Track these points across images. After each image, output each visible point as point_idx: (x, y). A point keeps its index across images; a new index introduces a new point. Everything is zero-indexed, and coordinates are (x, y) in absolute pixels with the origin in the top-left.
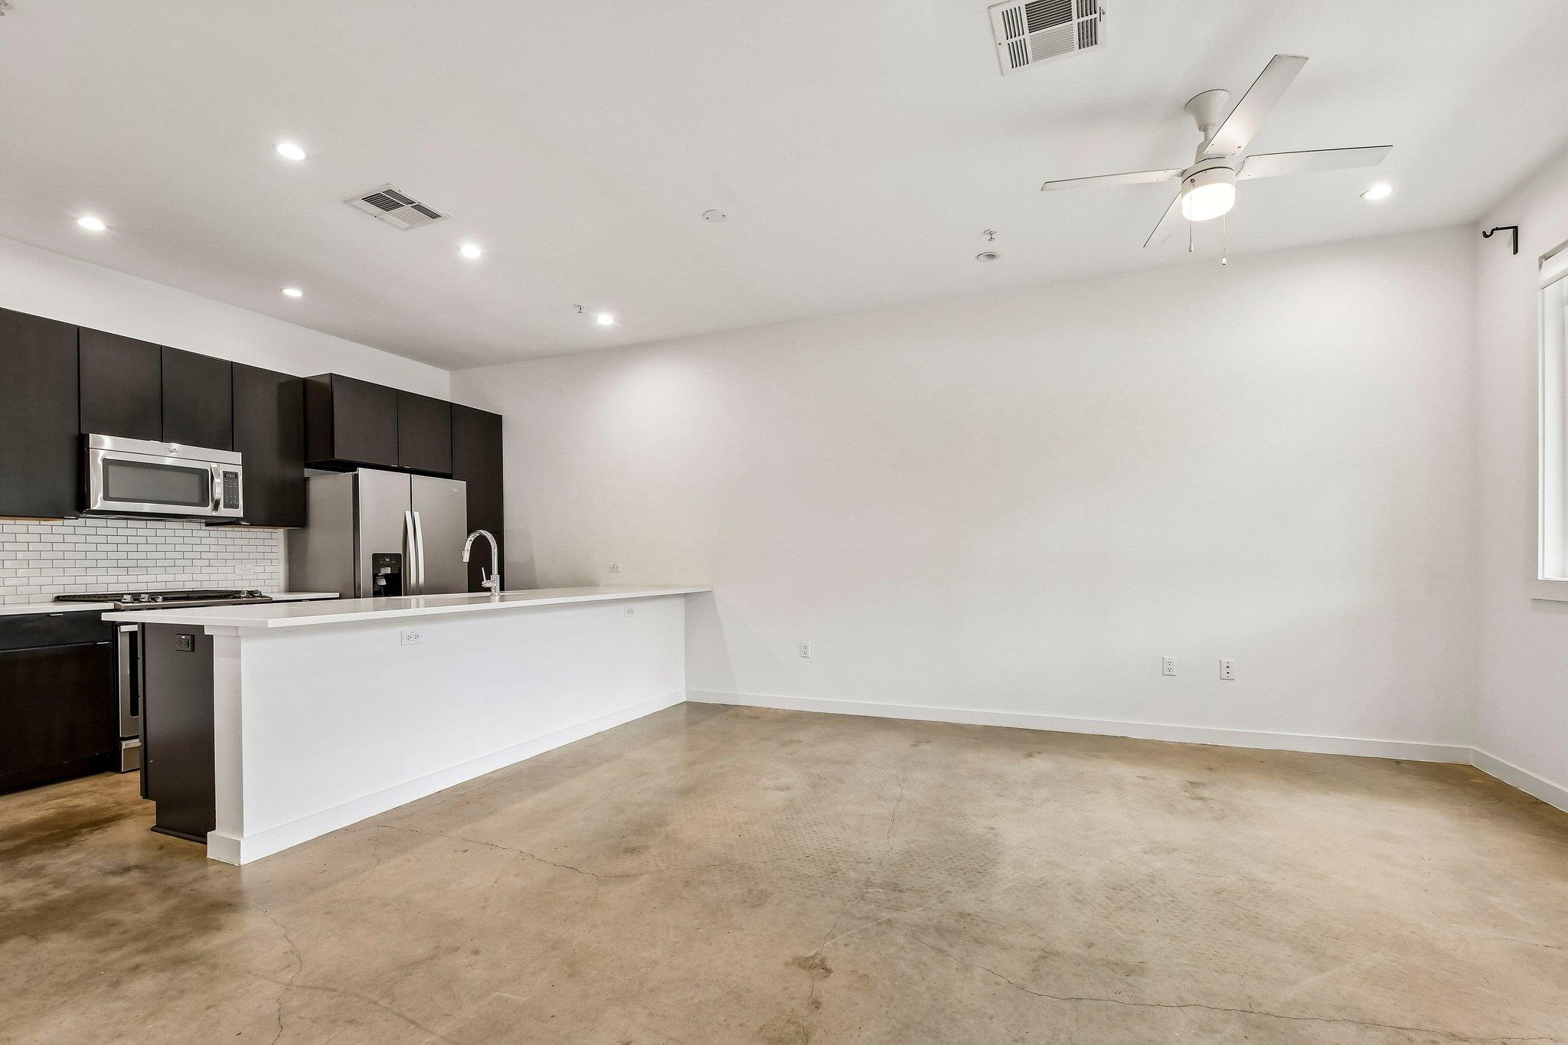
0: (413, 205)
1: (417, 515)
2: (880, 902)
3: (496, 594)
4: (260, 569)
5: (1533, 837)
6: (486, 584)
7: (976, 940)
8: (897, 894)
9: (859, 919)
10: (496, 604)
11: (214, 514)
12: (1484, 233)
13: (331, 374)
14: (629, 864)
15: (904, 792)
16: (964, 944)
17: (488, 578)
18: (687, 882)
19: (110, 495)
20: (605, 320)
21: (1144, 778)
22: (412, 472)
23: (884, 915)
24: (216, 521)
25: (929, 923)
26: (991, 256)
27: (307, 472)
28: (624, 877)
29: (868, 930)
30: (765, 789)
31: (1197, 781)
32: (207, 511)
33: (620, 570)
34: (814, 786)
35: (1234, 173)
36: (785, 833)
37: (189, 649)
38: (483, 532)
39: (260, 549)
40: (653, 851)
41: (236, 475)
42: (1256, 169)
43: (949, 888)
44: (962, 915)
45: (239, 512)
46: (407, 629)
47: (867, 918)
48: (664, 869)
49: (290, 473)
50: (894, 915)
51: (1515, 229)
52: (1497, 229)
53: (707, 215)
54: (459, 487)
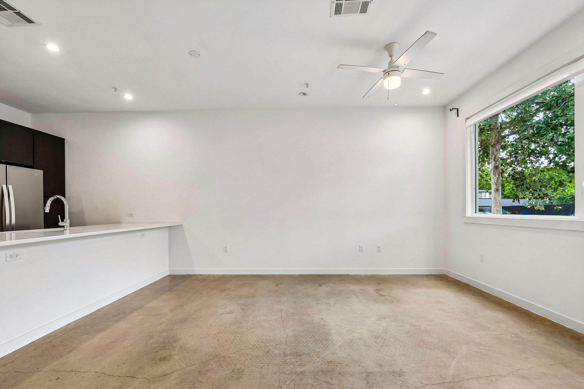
0: (15, 11)
1: (10, 187)
2: (294, 363)
3: (68, 229)
5: (473, 297)
6: (61, 224)
7: (340, 374)
8: (299, 358)
9: (289, 374)
10: (67, 235)
12: (450, 109)
14: (164, 367)
15: (282, 307)
16: (336, 377)
17: (62, 221)
18: (199, 372)
20: (128, 97)
21: (362, 290)
22: (6, 163)
23: (298, 369)
25: (318, 369)
26: (305, 94)
28: (164, 376)
29: (294, 379)
30: (221, 314)
31: (378, 289)
33: (134, 216)
34: (243, 309)
35: (401, 73)
36: (239, 335)
38: (58, 196)
40: (176, 357)
42: (407, 74)
43: (319, 350)
44: (329, 362)
46: (10, 252)
47: (292, 373)
48: (184, 367)
50: (302, 369)
51: (458, 109)
52: (453, 109)
53: (191, 53)
54: (39, 174)
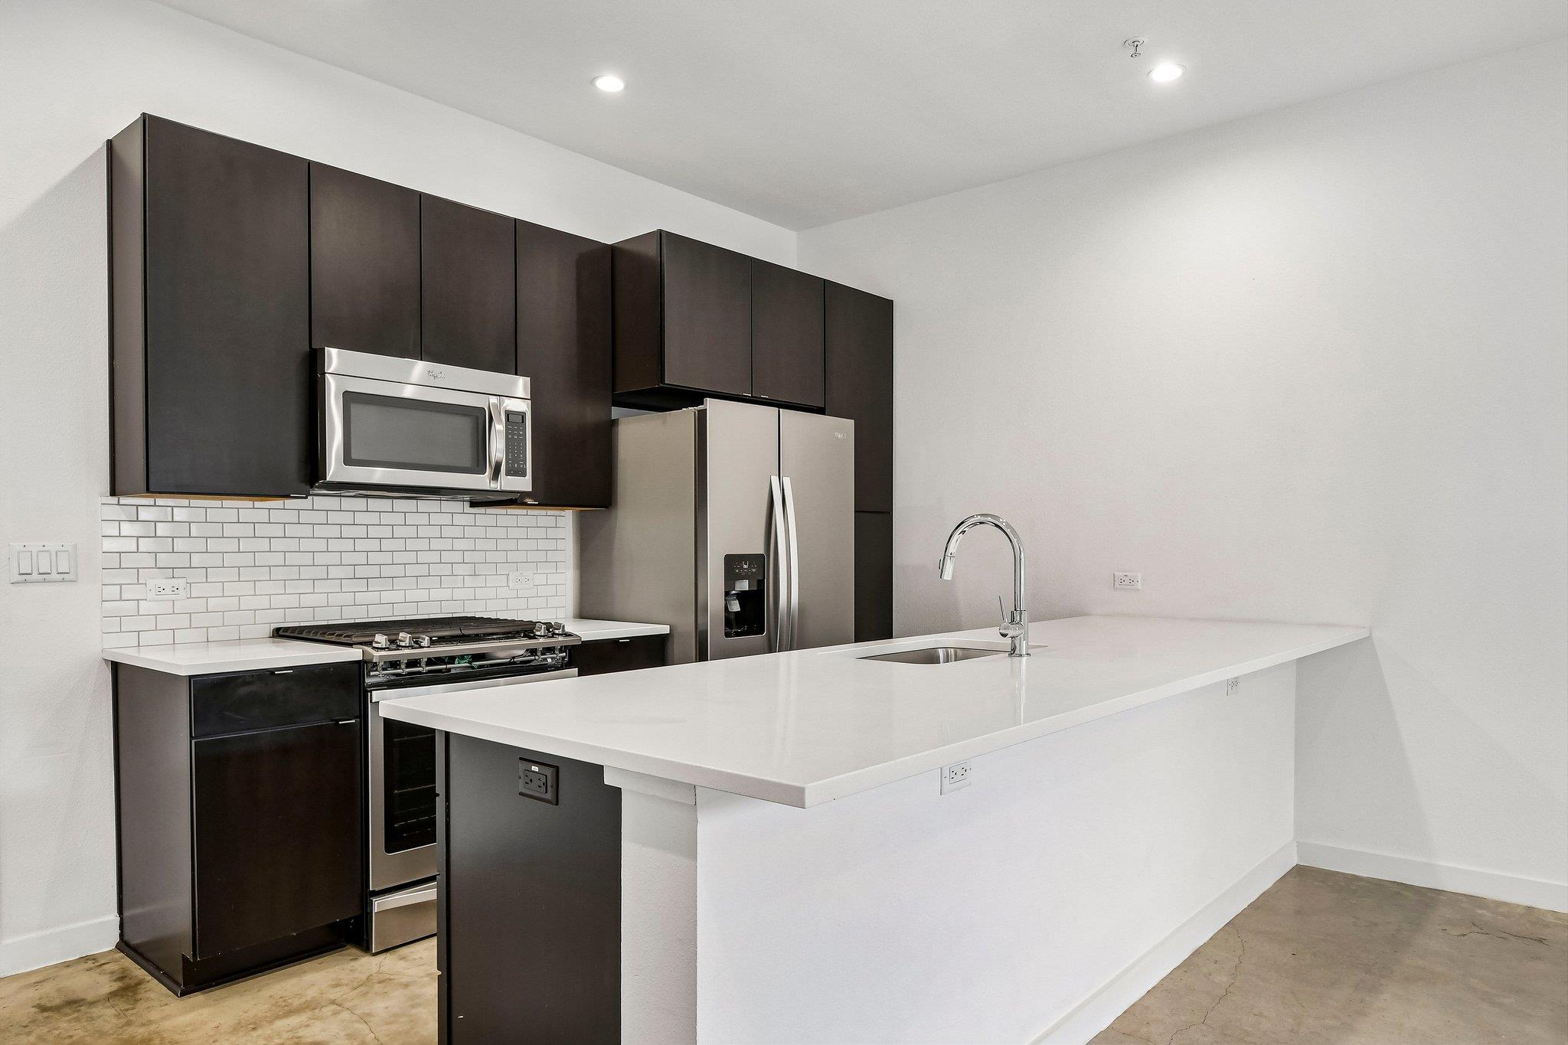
1: (787, 481)
4: (540, 579)
11: (494, 486)
13: (660, 232)
19: (354, 456)
22: (779, 404)
24: (492, 498)
27: (616, 412)
32: (481, 481)
37: (549, 796)
39: (542, 544)
41: (523, 415)
45: (523, 484)
49: (591, 413)
54: (844, 429)
